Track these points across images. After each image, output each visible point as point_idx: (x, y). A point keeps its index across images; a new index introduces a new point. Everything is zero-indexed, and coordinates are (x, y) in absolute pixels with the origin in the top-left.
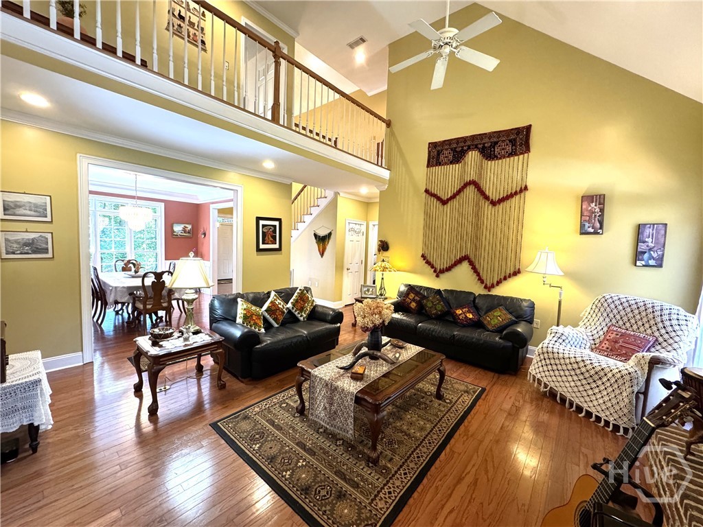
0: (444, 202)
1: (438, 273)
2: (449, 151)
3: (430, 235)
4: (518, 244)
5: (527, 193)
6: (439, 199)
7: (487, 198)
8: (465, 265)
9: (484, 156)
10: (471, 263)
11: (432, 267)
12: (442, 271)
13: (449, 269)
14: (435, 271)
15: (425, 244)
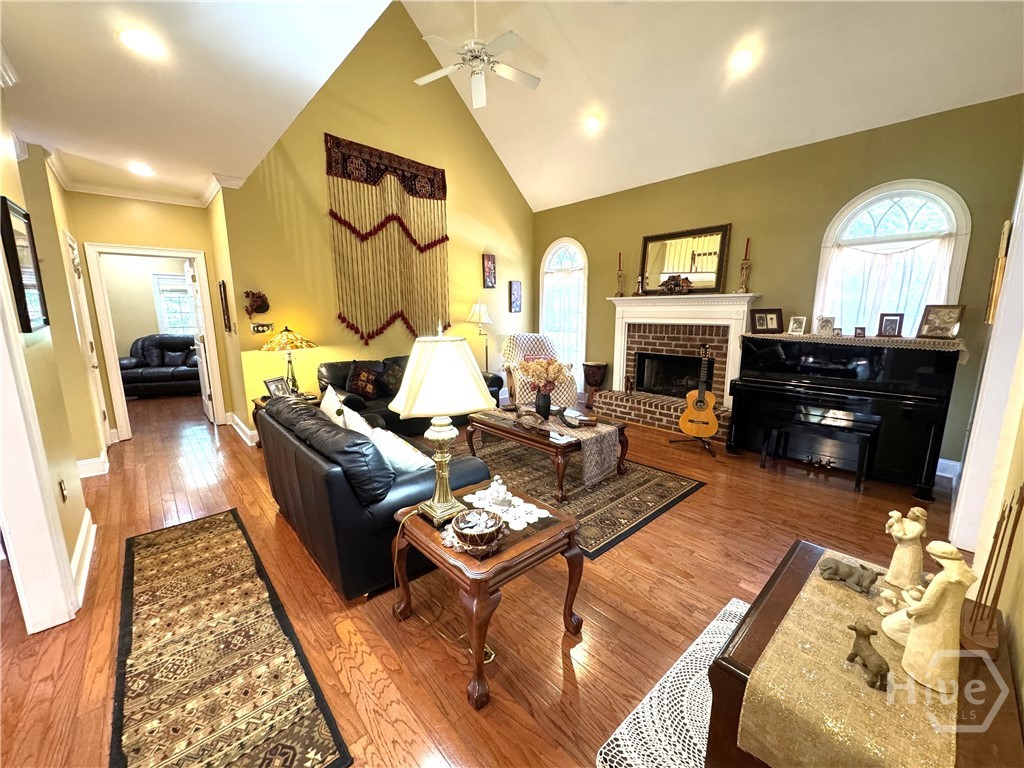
0: (363, 238)
1: (367, 339)
2: (360, 161)
3: (347, 284)
4: (444, 297)
5: (448, 243)
6: (354, 230)
7: (414, 242)
8: (399, 323)
9: (405, 187)
10: (406, 322)
11: (357, 331)
12: (371, 336)
13: (380, 331)
14: (362, 337)
15: (340, 299)
